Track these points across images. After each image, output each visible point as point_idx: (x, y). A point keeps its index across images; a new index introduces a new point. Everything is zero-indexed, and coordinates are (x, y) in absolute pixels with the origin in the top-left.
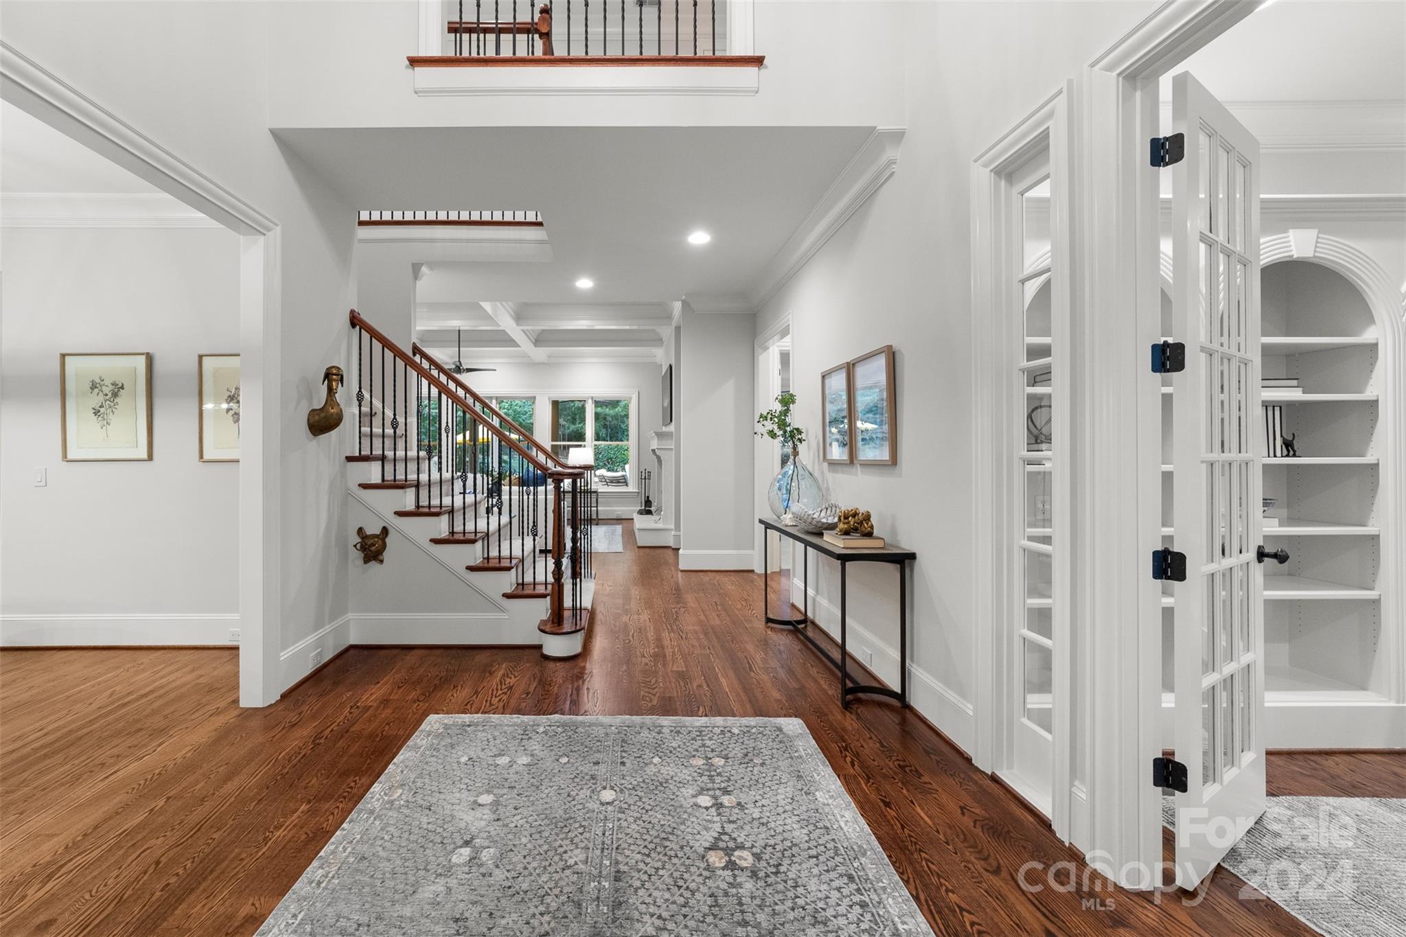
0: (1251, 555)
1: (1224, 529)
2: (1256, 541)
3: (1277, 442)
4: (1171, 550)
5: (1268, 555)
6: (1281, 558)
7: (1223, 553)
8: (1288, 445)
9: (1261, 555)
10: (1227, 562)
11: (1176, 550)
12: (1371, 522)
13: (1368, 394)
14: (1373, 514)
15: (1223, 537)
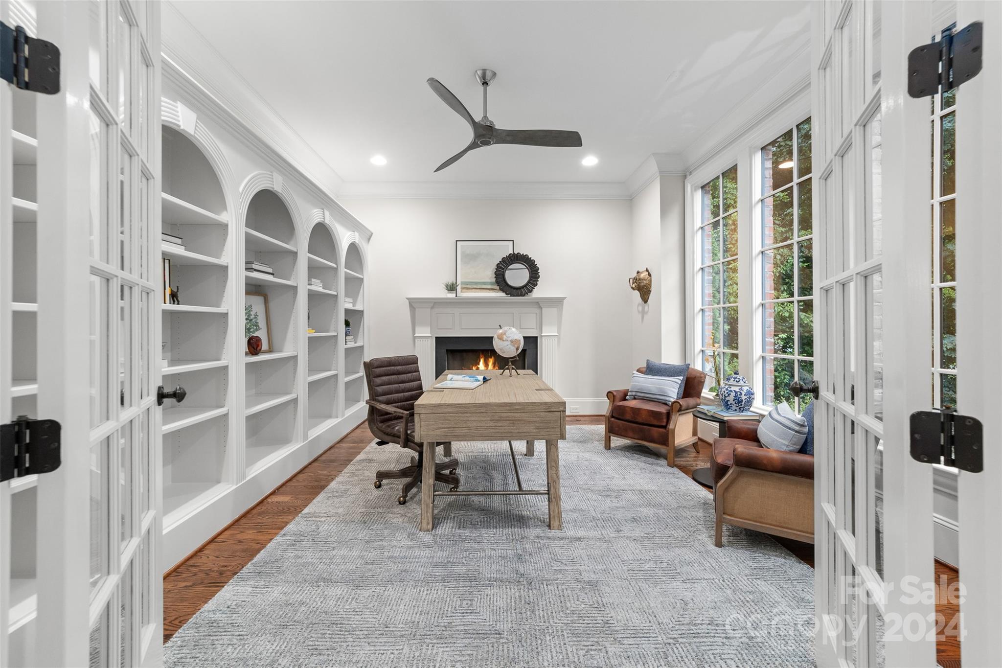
0: (153, 397)
1: (123, 375)
2: (156, 382)
3: (166, 291)
4: (31, 417)
5: (168, 396)
6: (179, 396)
7: (122, 403)
8: (174, 297)
9: (161, 396)
10: (126, 414)
11: (41, 417)
12: (224, 356)
13: (222, 261)
14: (224, 351)
15: (122, 383)
